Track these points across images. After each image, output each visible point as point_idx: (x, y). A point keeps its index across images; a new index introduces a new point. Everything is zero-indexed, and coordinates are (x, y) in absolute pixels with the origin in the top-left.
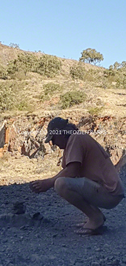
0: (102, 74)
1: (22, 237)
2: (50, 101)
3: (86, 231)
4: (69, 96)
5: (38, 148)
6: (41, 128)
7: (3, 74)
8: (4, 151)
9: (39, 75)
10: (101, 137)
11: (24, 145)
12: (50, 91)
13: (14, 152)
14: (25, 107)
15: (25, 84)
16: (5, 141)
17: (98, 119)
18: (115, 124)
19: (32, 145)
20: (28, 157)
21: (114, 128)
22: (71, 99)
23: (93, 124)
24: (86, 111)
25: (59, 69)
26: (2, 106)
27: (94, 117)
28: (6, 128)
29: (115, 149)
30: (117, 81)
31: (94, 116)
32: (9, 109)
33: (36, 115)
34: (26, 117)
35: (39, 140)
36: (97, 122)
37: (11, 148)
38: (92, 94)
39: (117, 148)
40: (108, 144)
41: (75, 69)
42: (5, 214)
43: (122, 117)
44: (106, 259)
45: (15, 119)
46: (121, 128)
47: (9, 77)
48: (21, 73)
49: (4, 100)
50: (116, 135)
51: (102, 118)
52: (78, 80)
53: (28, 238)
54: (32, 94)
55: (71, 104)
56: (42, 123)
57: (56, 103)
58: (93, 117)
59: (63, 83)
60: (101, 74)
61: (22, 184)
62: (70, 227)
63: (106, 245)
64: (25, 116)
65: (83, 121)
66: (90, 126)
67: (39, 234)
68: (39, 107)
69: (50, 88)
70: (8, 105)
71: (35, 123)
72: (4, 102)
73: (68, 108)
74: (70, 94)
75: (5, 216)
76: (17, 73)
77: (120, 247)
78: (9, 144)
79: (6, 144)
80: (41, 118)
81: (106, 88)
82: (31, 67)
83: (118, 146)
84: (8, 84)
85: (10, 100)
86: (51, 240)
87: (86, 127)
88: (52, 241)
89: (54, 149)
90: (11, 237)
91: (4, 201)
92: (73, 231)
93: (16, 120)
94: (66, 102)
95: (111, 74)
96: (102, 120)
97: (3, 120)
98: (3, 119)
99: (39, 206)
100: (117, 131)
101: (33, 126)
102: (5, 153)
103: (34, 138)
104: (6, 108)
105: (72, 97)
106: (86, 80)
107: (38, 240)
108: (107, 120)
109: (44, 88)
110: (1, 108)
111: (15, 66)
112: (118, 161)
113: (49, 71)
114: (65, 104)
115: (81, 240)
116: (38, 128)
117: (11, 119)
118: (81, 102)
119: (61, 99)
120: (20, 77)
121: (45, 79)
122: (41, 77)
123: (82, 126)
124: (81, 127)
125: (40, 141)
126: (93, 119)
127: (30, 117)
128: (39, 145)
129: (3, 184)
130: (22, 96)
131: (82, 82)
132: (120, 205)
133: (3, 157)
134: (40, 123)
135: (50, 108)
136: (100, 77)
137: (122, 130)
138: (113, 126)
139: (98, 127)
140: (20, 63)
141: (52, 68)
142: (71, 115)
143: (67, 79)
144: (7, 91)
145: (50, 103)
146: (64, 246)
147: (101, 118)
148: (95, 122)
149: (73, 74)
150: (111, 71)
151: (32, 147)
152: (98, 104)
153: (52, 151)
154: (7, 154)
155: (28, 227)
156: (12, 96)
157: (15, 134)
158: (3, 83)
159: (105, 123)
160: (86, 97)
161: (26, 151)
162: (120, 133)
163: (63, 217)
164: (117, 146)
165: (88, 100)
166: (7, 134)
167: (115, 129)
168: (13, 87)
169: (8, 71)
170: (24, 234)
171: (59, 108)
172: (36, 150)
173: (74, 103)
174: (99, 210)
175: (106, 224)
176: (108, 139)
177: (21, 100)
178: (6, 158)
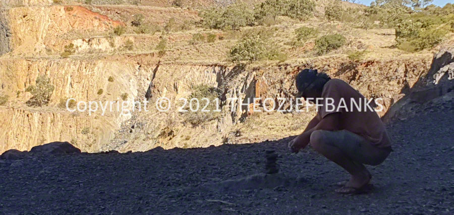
0: (363, 13)
1: (276, 199)
2: (304, 47)
3: (348, 190)
7: (250, 20)
9: (290, 18)
10: (365, 85)
12: (303, 36)
14: (275, 56)
15: (274, 30)
16: (255, 95)
17: (360, 64)
18: (381, 69)
21: (379, 74)
22: (328, 44)
23: (354, 71)
24: (345, 56)
25: (312, 10)
26: (250, 56)
27: (356, 63)
28: (256, 81)
30: (381, 19)
31: (356, 61)
32: (257, 59)
33: (288, 64)
34: (278, 67)
36: (359, 68)
38: (352, 36)
39: (384, 96)
40: (373, 93)
41: (331, 9)
43: (388, 61)
45: (265, 70)
46: (387, 74)
47: (256, 23)
48: (269, 18)
49: (252, 49)
50: (382, 82)
51: (364, 64)
52: (335, 21)
53: (283, 200)
54: (283, 41)
55: (328, 49)
56: (295, 72)
57: (311, 50)
58: (354, 63)
59: (318, 26)
60: (361, 13)
62: (330, 186)
64: (277, 65)
65: (342, 68)
66: (351, 74)
68: (292, 55)
69: (303, 32)
70: (257, 55)
71: (288, 73)
72: (252, 51)
73: (324, 54)
74: (326, 39)
76: (264, 17)
80: (295, 67)
81: (368, 28)
82: (280, 10)
84: (255, 31)
85: (259, 49)
86: (309, 201)
87: (346, 74)
88: (310, 203)
90: (264, 200)
91: (255, 160)
94: (322, 47)
95: (373, 12)
96: (365, 65)
98: (252, 70)
99: (294, 165)
100: (383, 78)
101: (285, 76)
103: (288, 91)
104: (254, 58)
105: (329, 41)
106: (344, 21)
107: (295, 201)
108: (371, 65)
109: (296, 33)
110: (249, 58)
111: (263, 11)
112: (386, 111)
113: (301, 14)
114: (321, 50)
115: (344, 200)
116: (292, 79)
117: (260, 70)
118: (339, 46)
119: (316, 44)
120: (269, 23)
121: (297, 23)
122: (292, 20)
123: (342, 74)
124: (341, 76)
127: (282, 67)
130: (272, 43)
131: (340, 23)
132: (387, 159)
133: (253, 113)
134: (293, 73)
135: (304, 55)
136: (360, 16)
137: (388, 76)
138: (378, 71)
139: (361, 75)
140: (267, 6)
141: (304, 10)
142: (328, 62)
143: (322, 21)
144: (254, 38)
145: (304, 49)
146: (325, 208)
148: (356, 69)
149: (329, 15)
150: (372, 9)
152: (359, 47)
155: (282, 187)
156: (260, 44)
157: (266, 88)
158: (250, 30)
159: (368, 69)
160: (345, 41)
162: (386, 80)
163: (322, 176)
164: (383, 94)
165: (347, 44)
166: (257, 88)
168: (261, 34)
169: (254, 16)
170: (278, 195)
171: (314, 55)
173: (332, 48)
174: (364, 166)
175: (372, 181)
176: (373, 86)
177: (271, 48)
178: (257, 115)
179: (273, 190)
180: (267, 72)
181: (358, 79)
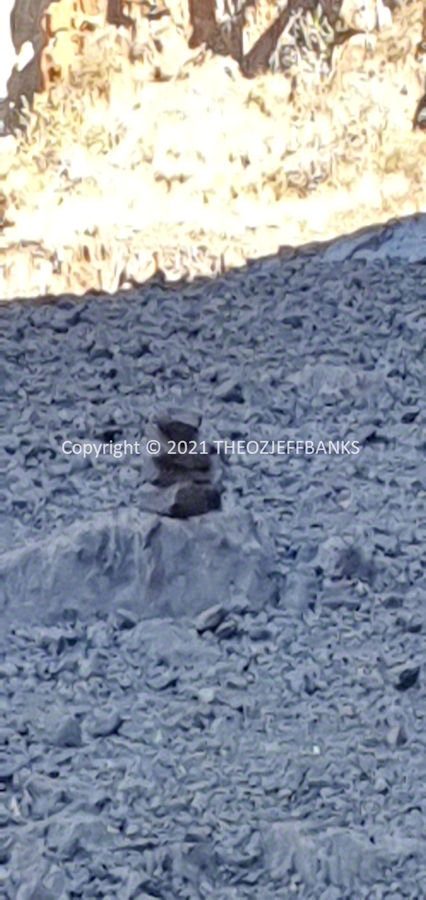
8: (80, 20)
13: (145, 29)
20: (233, 61)
42: (102, 521)
53: (247, 701)
61: (201, 280)
75: (105, 535)
86: (383, 708)
88: (392, 722)
102: (89, 37)
129: (83, 284)
153: (384, 12)
154: (98, 42)
161: (219, 15)
170: (221, 665)
172: (283, 3)
178: (98, 82)
179: (193, 633)
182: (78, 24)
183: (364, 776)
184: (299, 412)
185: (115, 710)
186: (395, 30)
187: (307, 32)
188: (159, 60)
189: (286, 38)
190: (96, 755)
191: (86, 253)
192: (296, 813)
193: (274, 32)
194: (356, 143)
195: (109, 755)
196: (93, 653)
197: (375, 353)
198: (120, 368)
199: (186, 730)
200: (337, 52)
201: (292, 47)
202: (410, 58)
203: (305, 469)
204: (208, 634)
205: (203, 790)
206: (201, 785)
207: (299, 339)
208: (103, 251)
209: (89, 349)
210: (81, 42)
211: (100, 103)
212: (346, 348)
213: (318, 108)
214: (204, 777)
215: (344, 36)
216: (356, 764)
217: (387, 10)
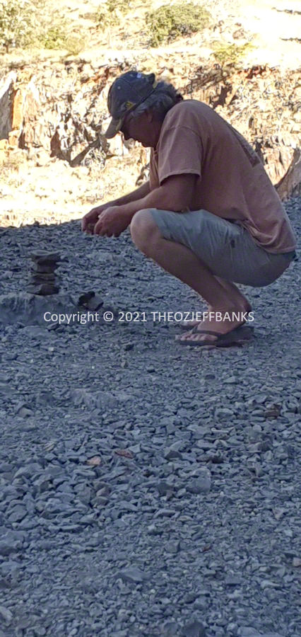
1: (52, 349)
2: (121, 27)
3: (203, 338)
4: (167, 16)
5: (91, 142)
6: (99, 94)
8: (8, 146)
10: (244, 118)
11: (57, 133)
13: (33, 151)
14: (59, 41)
16: (11, 123)
17: (236, 72)
18: (278, 85)
19: (76, 134)
20: (67, 163)
21: (275, 96)
22: (172, 23)
23: (224, 86)
24: (207, 51)
26: (4, 37)
27: (228, 69)
28: (15, 92)
29: (275, 146)
31: (228, 65)
32: (20, 43)
33: (86, 60)
34: (63, 66)
35: (93, 122)
36: (234, 81)
37: (26, 140)
38: (223, 11)
39: (281, 143)
40: (259, 135)
42: (11, 295)
43: (294, 69)
44: (250, 402)
45: (36, 70)
46: (291, 96)
49: (10, 22)
50: (278, 112)
51: (246, 71)
53: (66, 352)
54: (77, 9)
55: (172, 35)
56: (100, 80)
57: (136, 33)
58: (225, 68)
61: (53, 225)
62: (165, 327)
63: (251, 369)
64: (62, 61)
65: (199, 78)
66: (216, 91)
67: (92, 342)
68: (96, 42)
70: (20, 36)
71: (84, 81)
72: (9, 26)
73: (163, 45)
74: (168, 11)
75: (13, 300)
77: (282, 375)
78: (22, 131)
79: (13, 129)
80: (100, 68)
83: (282, 140)
85: (25, 23)
86: (119, 356)
87: (206, 91)
88: (123, 360)
89: (130, 145)
90: (26, 349)
91: (9, 263)
92: (174, 338)
93: (37, 73)
94: (159, 29)
96: (246, 75)
97: (6, 72)
98: (8, 70)
99: (93, 278)
100: (281, 103)
101: (78, 87)
102: (11, 152)
103: (82, 118)
104: (14, 41)
105: (174, 18)
108: (259, 76)
110: (3, 41)
112: (282, 175)
114: (157, 35)
115: (193, 358)
116: (92, 94)
117: (26, 69)
118: (195, 31)
119: (147, 23)
123: (197, 90)
124: (195, 93)
125: (95, 125)
126: (225, 74)
127: (72, 65)
128: (93, 133)
129: (6, 224)
130: (54, 12)
133: (6, 161)
134: (95, 81)
135: (121, 44)
137: (293, 100)
138: (273, 90)
139: (237, 94)
142: (171, 62)
145: (122, 31)
146: (152, 372)
147: (243, 71)
148: (228, 81)
151: (77, 139)
152: (236, 36)
153: (126, 150)
154: (15, 154)
155: (66, 325)
156: (28, 12)
157: (35, 108)
159: (252, 83)
160: (207, 19)
161: (62, 148)
162: (287, 108)
163: (149, 305)
164: (280, 140)
165: (212, 26)
166: (18, 107)
167: (277, 97)
170: (57, 340)
171: (143, 44)
172: (87, 145)
173: (180, 33)
174: (236, 289)
176: (259, 121)
177: (50, 23)
178: (15, 166)
179: (47, 330)
180: (41, 74)
181: (231, 103)
182: (7, 148)
183: (111, 376)
184: (90, 266)
185: (15, 353)
186: (130, 156)
187: (95, 155)
188: (38, 160)
189: (87, 156)
190: (7, 366)
191: (8, 217)
192: (85, 386)
193: (83, 154)
194: (113, 189)
195: (12, 366)
196: (7, 335)
197: (120, 250)
198: (21, 250)
199: (43, 359)
200: (107, 161)
201: (90, 159)
202: (135, 164)
203: (92, 283)
204: (52, 331)
205: (48, 378)
206: (48, 376)
207: (91, 244)
208: (14, 217)
209: (9, 244)
210: (8, 154)
211: (15, 172)
212: (109, 248)
213: (99, 178)
214: (48, 374)
215: (109, 157)
216: (109, 372)
217: (127, 150)
